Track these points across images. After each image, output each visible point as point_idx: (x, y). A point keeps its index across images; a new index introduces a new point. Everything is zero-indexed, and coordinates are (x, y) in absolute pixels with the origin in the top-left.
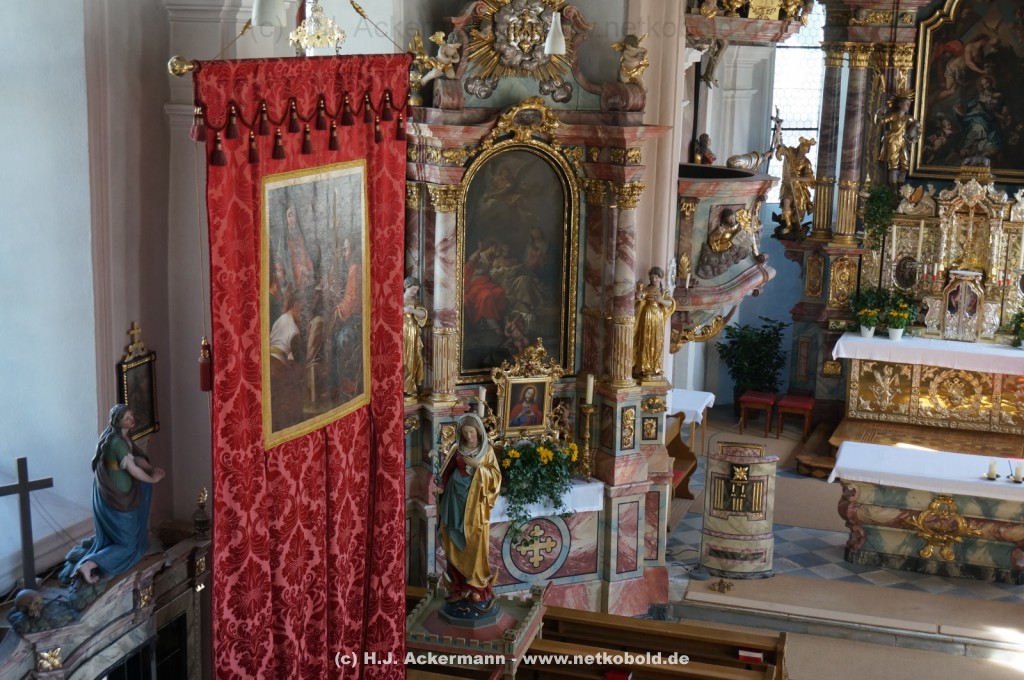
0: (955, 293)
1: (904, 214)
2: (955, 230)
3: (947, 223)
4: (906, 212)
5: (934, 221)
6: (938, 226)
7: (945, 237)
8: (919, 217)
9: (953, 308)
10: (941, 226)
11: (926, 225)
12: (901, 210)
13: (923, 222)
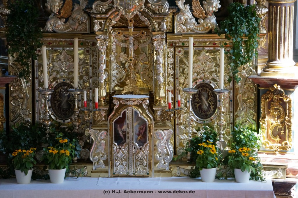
0: (121, 121)
1: (54, 32)
2: (114, 47)
3: (105, 40)
4: (56, 29)
5: (88, 39)
6: (94, 44)
7: (104, 57)
8: (72, 35)
9: (120, 139)
10: (98, 44)
11: (81, 45)
12: (49, 27)
13: (76, 41)
